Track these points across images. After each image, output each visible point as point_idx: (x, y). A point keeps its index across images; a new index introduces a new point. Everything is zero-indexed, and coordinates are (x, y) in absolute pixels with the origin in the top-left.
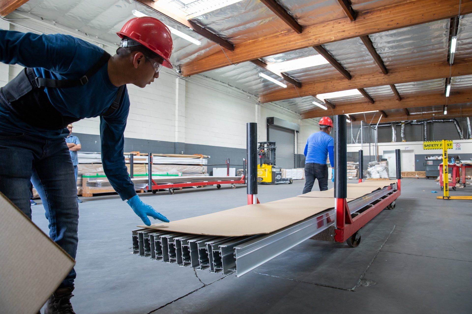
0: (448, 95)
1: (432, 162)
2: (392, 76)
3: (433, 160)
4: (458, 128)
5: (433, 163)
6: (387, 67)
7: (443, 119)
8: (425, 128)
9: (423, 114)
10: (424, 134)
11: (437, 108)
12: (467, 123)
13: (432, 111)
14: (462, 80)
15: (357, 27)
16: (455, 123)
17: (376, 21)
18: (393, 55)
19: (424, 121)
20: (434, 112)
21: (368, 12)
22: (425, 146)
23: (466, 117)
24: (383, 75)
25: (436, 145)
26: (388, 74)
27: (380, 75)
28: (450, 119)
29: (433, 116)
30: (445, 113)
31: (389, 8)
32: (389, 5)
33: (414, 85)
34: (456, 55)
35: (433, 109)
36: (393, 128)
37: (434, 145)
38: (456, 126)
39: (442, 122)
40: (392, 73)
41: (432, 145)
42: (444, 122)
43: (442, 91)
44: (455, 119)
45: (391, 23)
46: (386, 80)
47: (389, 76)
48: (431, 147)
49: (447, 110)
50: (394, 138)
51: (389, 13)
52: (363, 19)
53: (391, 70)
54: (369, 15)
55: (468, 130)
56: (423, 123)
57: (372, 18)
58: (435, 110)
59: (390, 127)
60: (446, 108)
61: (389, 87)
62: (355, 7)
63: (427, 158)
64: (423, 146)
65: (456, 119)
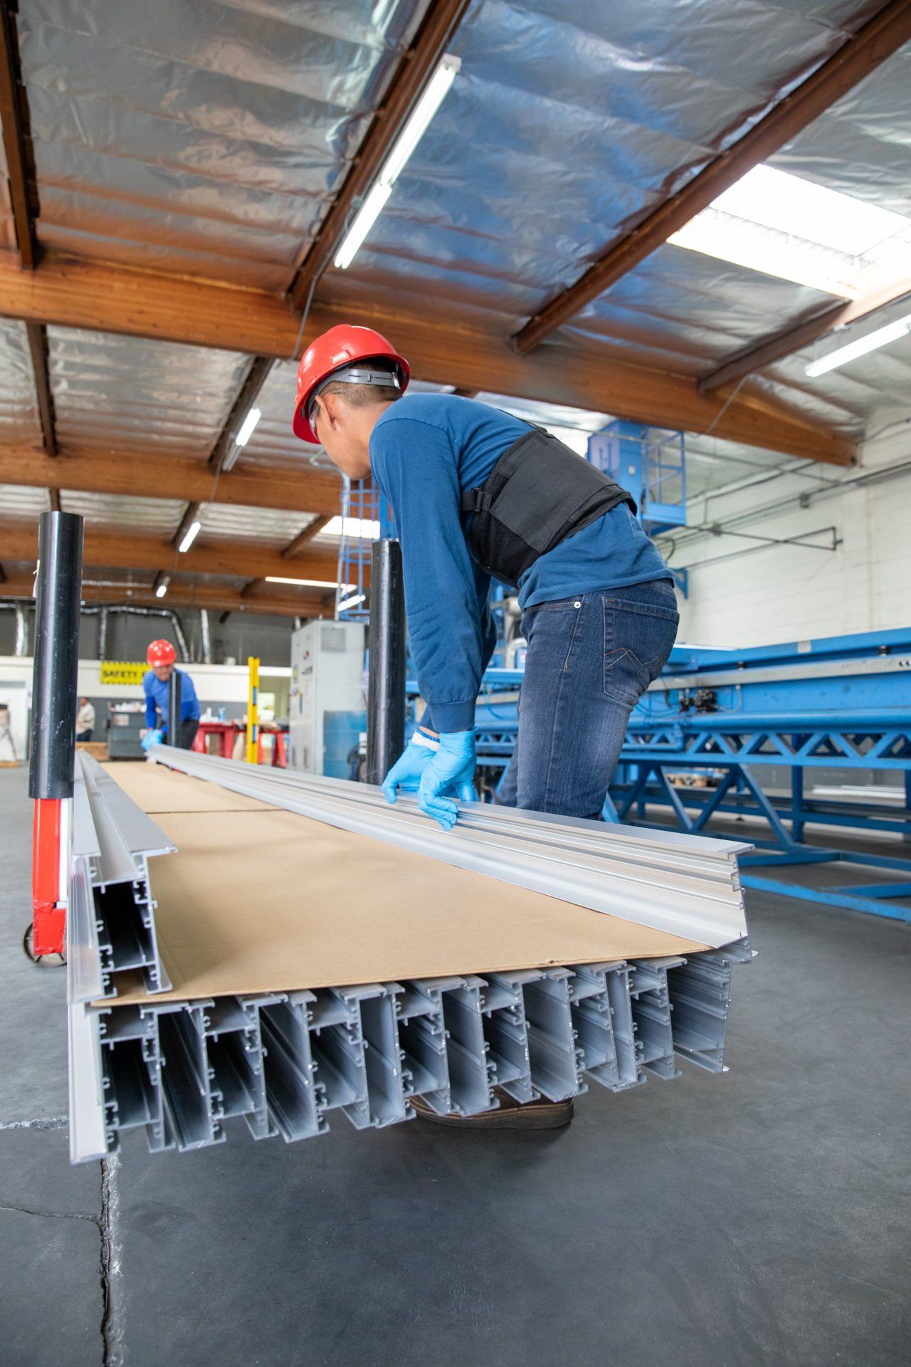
0: (184, 547)
1: (126, 717)
2: (70, 465)
3: (131, 714)
4: (180, 635)
5: (130, 720)
6: (59, 438)
7: (148, 608)
8: (104, 627)
9: (105, 588)
10: (98, 642)
11: (138, 577)
12: (200, 623)
13: (126, 581)
14: (220, 517)
15: (37, 291)
16: (174, 621)
17: (97, 296)
18: (91, 407)
19: (100, 606)
20: (130, 584)
21: (75, 261)
22: (106, 674)
23: (199, 610)
24: (42, 456)
25: (132, 675)
26: (59, 458)
27: (34, 454)
28: (162, 610)
29: (126, 596)
30: (161, 592)
31: (136, 274)
32: (138, 265)
33: (107, 504)
34: (244, 453)
35: (130, 577)
36: (20, 617)
37: (126, 674)
38: (174, 630)
39: (142, 614)
40: (69, 457)
41: (123, 674)
42: (146, 616)
43: (169, 533)
44: (173, 612)
45: (137, 317)
46: (51, 474)
47: (60, 463)
48: (119, 678)
49: (168, 587)
50: (23, 646)
51: (134, 286)
52: (60, 275)
53: (66, 447)
54: (78, 269)
55: (202, 641)
56: (95, 610)
57: (85, 283)
58: (134, 581)
59: (13, 611)
60: (167, 580)
61: (43, 494)
62: (44, 230)
63: (113, 706)
64: (99, 673)
65: (177, 610)
